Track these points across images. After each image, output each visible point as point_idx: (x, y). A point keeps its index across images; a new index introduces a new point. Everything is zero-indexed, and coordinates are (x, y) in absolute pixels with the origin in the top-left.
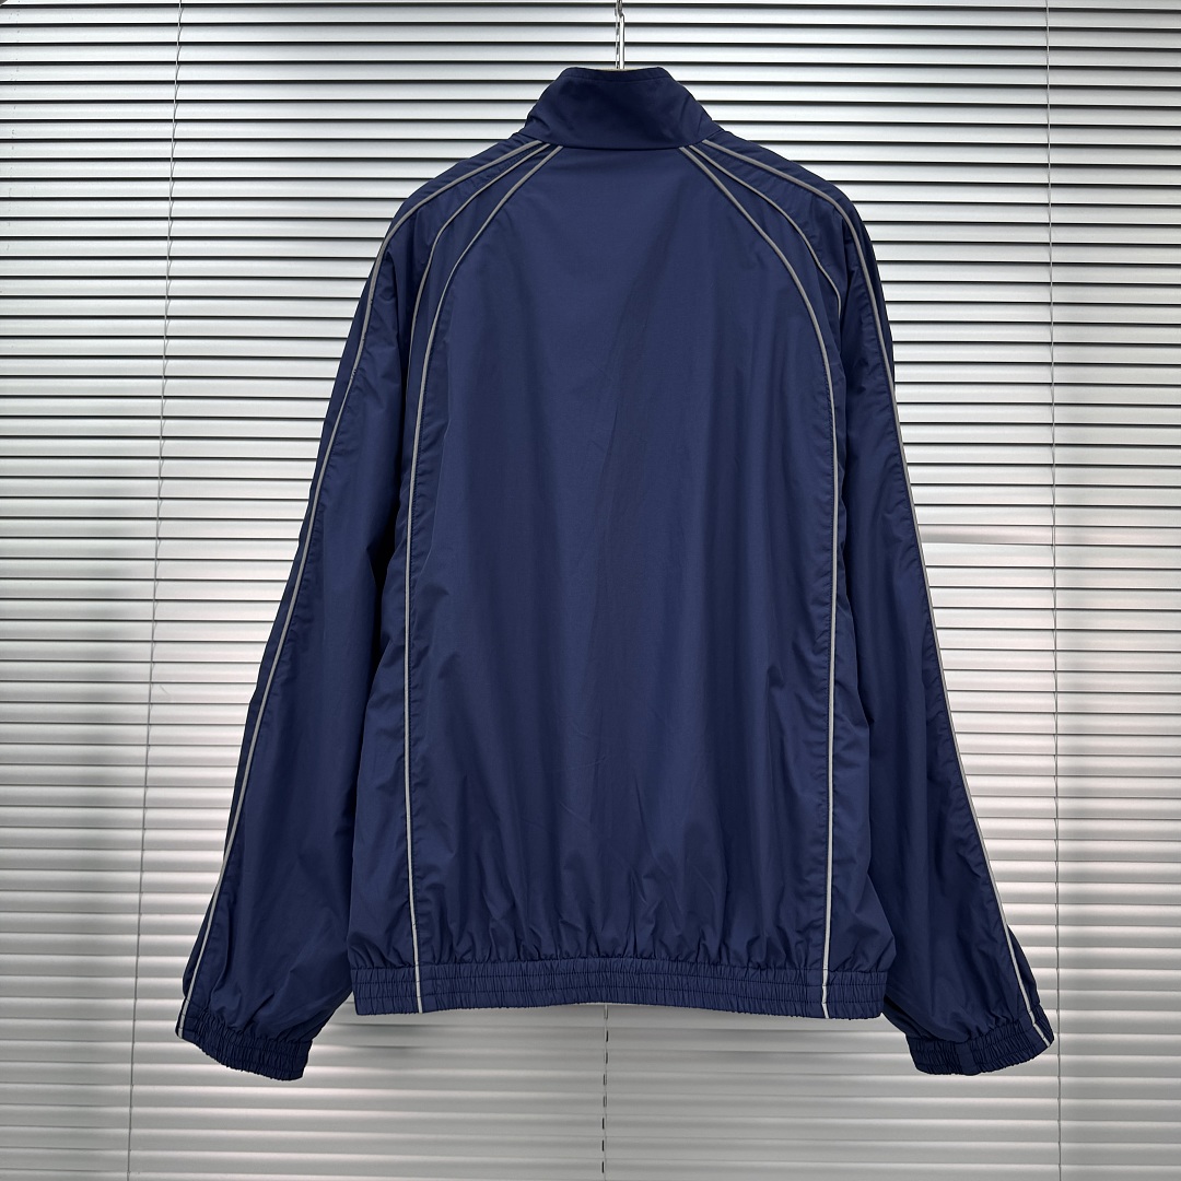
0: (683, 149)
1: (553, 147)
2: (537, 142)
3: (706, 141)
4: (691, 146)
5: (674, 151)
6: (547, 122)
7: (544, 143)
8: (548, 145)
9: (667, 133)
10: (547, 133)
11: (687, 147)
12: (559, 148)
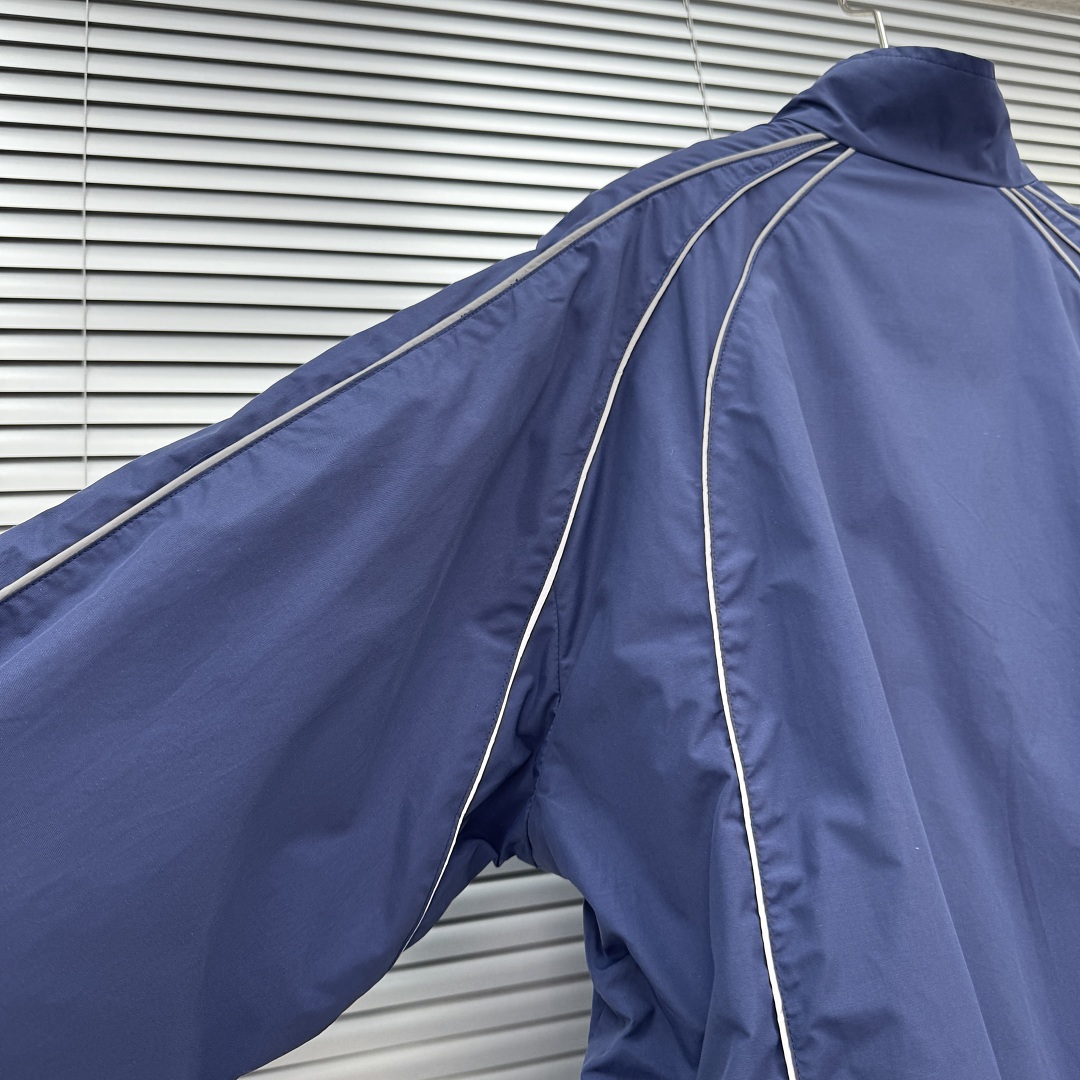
0: (1004, 190)
1: (842, 147)
2: (820, 136)
3: (1028, 187)
4: (1013, 190)
5: (994, 190)
7: (830, 139)
8: (834, 143)
10: (833, 125)
11: (1009, 188)
12: (850, 151)
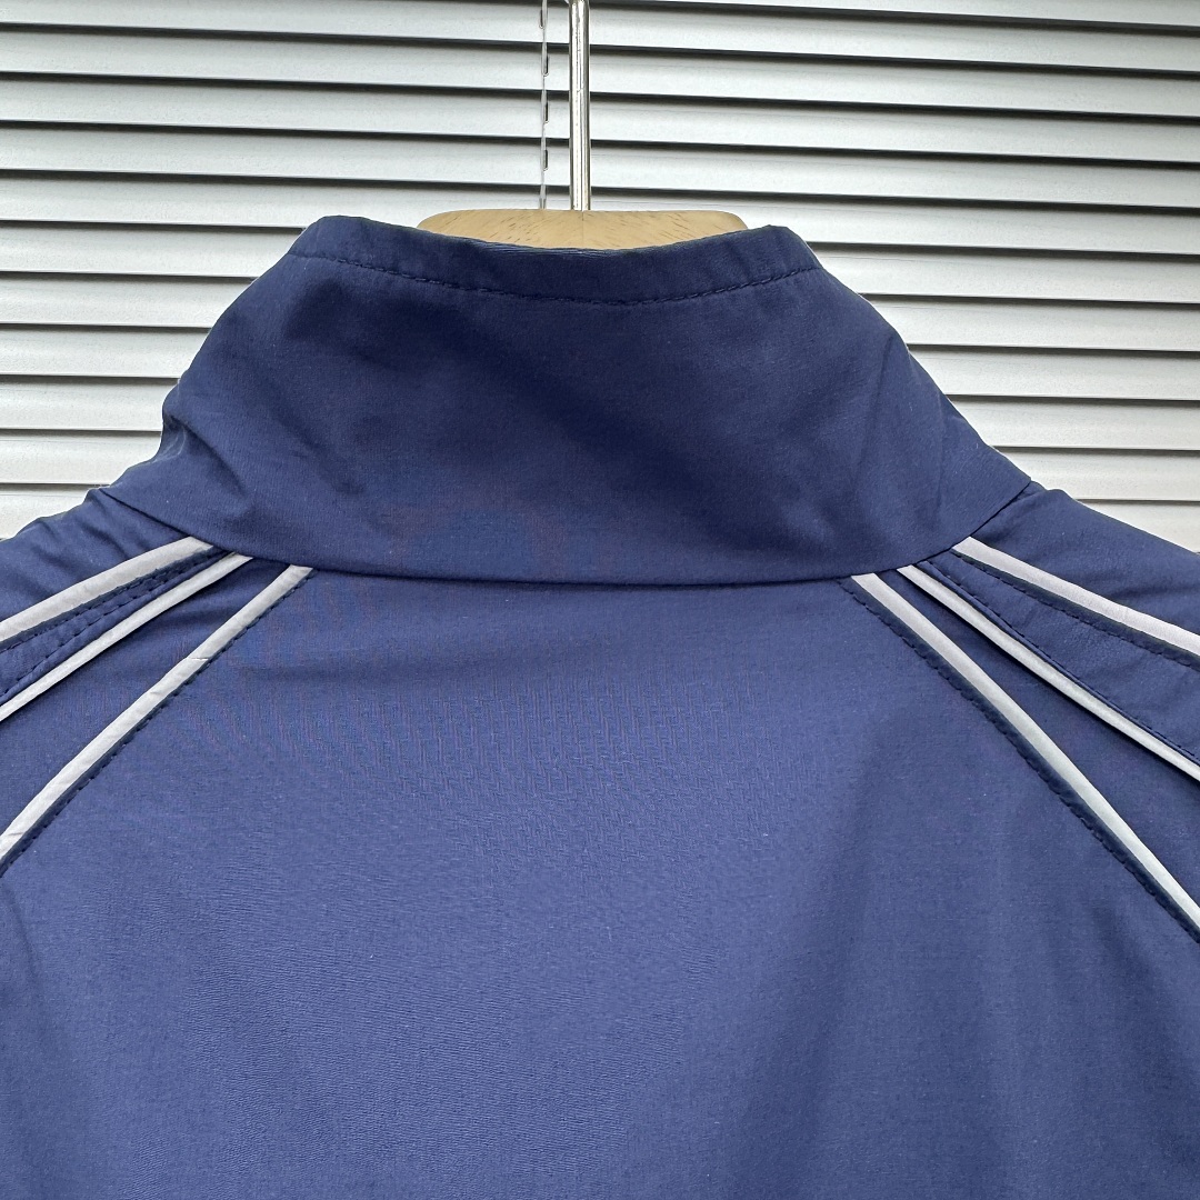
0: (870, 583)
1: (261, 570)
2: (188, 547)
3: (971, 547)
4: (910, 572)
5: (834, 587)
6: (231, 460)
7: (219, 553)
8: (237, 561)
9: (804, 519)
10: (237, 508)
11: (889, 574)
12: (292, 575)
